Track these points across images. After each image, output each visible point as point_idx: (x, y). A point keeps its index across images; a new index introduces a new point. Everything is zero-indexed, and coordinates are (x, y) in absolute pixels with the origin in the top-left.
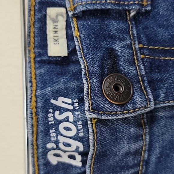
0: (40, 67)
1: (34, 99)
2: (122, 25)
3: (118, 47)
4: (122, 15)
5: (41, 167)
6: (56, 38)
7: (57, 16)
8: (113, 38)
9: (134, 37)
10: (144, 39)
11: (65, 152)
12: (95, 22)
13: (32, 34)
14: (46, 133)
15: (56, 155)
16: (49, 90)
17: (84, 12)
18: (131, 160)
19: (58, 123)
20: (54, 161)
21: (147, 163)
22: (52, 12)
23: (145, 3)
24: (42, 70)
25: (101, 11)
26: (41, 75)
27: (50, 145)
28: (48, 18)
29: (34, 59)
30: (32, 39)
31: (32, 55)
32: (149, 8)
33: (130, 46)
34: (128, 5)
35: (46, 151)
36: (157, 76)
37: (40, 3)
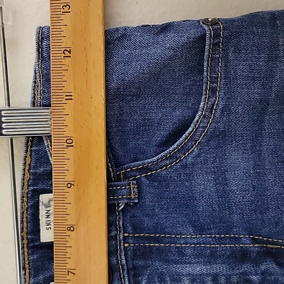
0: (33, 254)
4: (111, 207)
6: (48, 222)
7: (49, 201)
9: (120, 228)
10: (130, 229)
13: (25, 220)
22: (44, 198)
23: (133, 196)
24: (35, 257)
26: (33, 261)
28: (41, 204)
29: (27, 244)
30: (25, 224)
31: (25, 242)
32: (136, 201)
34: (117, 199)
37: (32, 191)
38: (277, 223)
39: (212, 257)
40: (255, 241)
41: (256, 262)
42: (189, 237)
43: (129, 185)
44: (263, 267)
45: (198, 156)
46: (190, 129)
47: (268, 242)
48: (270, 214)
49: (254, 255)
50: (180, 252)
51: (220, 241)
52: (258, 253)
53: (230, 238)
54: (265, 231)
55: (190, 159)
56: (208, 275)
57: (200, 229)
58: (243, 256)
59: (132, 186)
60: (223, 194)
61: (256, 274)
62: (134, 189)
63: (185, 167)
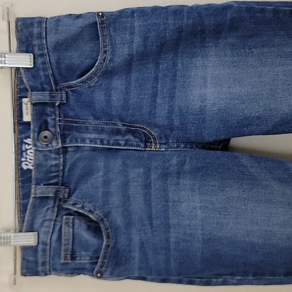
0: (20, 126)
1: (17, 139)
2: (52, 109)
3: (49, 119)
4: (53, 105)
5: (20, 170)
8: (47, 115)
10: (62, 116)
11: (30, 163)
12: (39, 108)
13: (16, 111)
14: (21, 154)
15: (26, 165)
16: (23, 136)
17: (36, 103)
18: (54, 169)
19: (27, 150)
20: (25, 167)
21: (63, 171)
22: (25, 100)
23: (63, 99)
24: (21, 127)
25: (44, 103)
26: (20, 129)
27: (23, 159)
28: (23, 103)
29: (18, 122)
31: (16, 121)
32: (65, 102)
33: (54, 119)
34: (56, 100)
35: (21, 162)
36: (67, 132)
37: (19, 97)
38: (133, 116)
39: (102, 131)
40: (124, 125)
41: (124, 135)
42: (92, 122)
43: (62, 93)
44: (126, 138)
45: (97, 82)
46: (93, 70)
47: (130, 126)
48: (131, 111)
49: (123, 132)
50: (87, 128)
51: (107, 124)
52: (125, 131)
53: (112, 123)
54: (128, 120)
55: (93, 84)
56: (98, 139)
57: (97, 118)
58: (118, 132)
59: (63, 94)
60: (108, 101)
61: (123, 140)
62: (64, 95)
63: (90, 87)
